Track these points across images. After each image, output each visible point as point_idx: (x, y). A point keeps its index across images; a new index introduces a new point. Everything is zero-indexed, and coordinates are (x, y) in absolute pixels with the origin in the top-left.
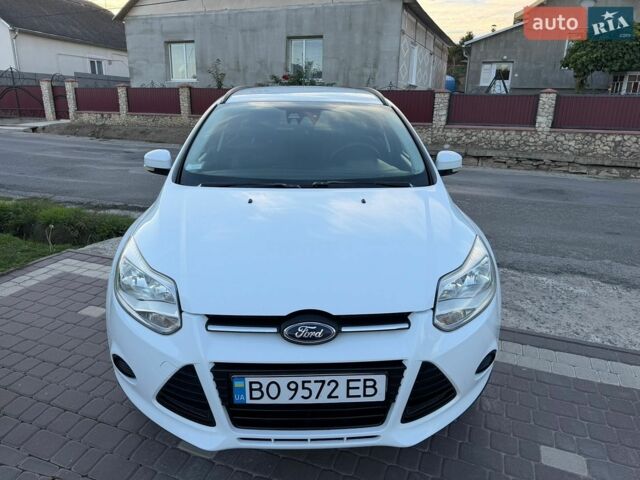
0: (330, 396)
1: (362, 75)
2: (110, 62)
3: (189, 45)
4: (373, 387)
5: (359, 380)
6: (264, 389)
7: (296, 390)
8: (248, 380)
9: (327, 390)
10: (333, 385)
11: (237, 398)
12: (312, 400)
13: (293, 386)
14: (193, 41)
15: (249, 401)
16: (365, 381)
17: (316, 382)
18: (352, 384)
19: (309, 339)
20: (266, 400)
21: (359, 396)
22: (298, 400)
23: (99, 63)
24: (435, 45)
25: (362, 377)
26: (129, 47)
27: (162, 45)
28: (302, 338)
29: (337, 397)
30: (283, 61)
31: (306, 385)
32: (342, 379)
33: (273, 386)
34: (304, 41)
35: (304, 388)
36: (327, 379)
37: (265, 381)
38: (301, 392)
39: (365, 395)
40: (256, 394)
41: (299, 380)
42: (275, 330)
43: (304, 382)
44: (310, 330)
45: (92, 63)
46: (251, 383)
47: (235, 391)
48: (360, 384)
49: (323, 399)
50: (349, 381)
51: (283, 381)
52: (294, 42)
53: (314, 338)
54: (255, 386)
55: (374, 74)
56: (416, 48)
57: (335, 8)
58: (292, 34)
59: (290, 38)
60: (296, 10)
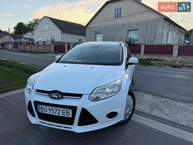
0: (58, 114)
1: (150, 40)
2: (84, 39)
3: (101, 34)
4: (69, 113)
5: (65, 110)
6: (44, 109)
7: (50, 110)
8: (41, 106)
9: (58, 112)
10: (59, 111)
11: (38, 110)
12: (54, 114)
13: (50, 109)
14: (102, 33)
15: (41, 112)
16: (67, 111)
17: (55, 109)
18: (64, 111)
19: (54, 97)
20: (44, 112)
21: (65, 115)
22: (51, 113)
23: (81, 40)
24: (179, 31)
25: (66, 110)
26: (86, 35)
27: (94, 34)
28: (53, 97)
29: (60, 114)
30: (126, 37)
31: (53, 110)
32: (61, 109)
33: (45, 109)
34: (133, 31)
35: (52, 110)
36: (58, 109)
37: (44, 107)
38: (52, 112)
39: (67, 115)
40: (42, 110)
41: (51, 108)
42: (48, 94)
43: (52, 109)
44: (55, 95)
45: (79, 40)
46: (41, 107)
47: (38, 109)
48: (65, 112)
49: (57, 114)
50: (63, 110)
51: (48, 107)
52: (130, 32)
53: (55, 97)
54: (42, 108)
55: (154, 40)
56: (170, 32)
57: (142, 21)
58: (129, 30)
59: (128, 31)
60: (131, 23)
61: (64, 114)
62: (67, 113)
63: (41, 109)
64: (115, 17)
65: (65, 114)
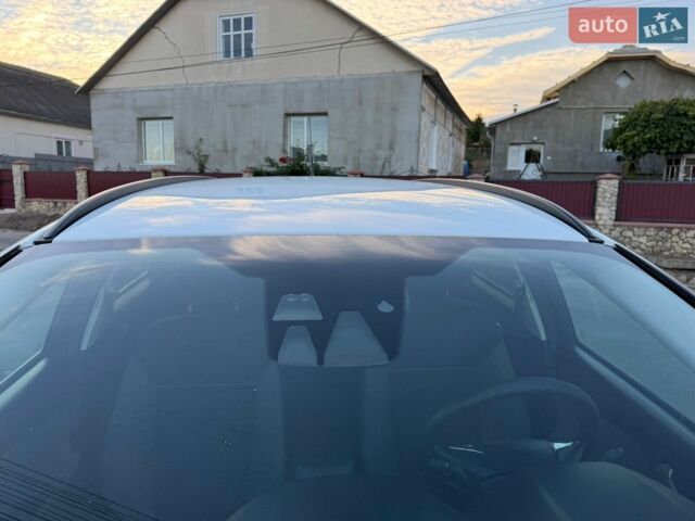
1: (375, 158)
3: (165, 122)
14: (171, 118)
24: (454, 125)
26: (94, 124)
27: (134, 121)
30: (280, 141)
34: (305, 119)
45: (59, 143)
52: (293, 119)
55: (390, 157)
56: (436, 127)
58: (291, 111)
59: (288, 115)
64: (227, 53)
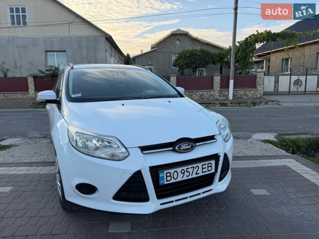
0: (196, 174)
4: (211, 166)
6: (172, 176)
10: (197, 168)
11: (161, 182)
12: (190, 177)
13: (183, 172)
15: (166, 183)
16: (208, 164)
17: (191, 168)
19: (186, 149)
20: (173, 181)
22: (185, 178)
29: (198, 174)
32: (200, 165)
33: (175, 173)
35: (187, 172)
36: (195, 166)
37: (172, 171)
40: (169, 178)
42: (172, 148)
43: (187, 169)
44: (186, 146)
46: (166, 173)
47: (160, 179)
48: (206, 166)
50: (203, 165)
53: (188, 149)
57: (71, 38)
59: (47, 51)
60: (49, 38)
61: (204, 170)
62: (208, 167)
63: (167, 176)
64: (13, 23)
65: (206, 170)
